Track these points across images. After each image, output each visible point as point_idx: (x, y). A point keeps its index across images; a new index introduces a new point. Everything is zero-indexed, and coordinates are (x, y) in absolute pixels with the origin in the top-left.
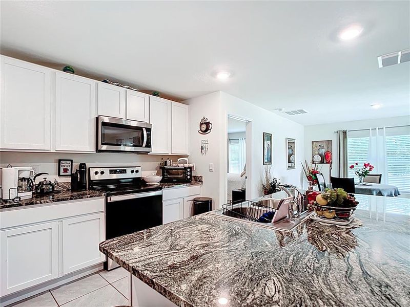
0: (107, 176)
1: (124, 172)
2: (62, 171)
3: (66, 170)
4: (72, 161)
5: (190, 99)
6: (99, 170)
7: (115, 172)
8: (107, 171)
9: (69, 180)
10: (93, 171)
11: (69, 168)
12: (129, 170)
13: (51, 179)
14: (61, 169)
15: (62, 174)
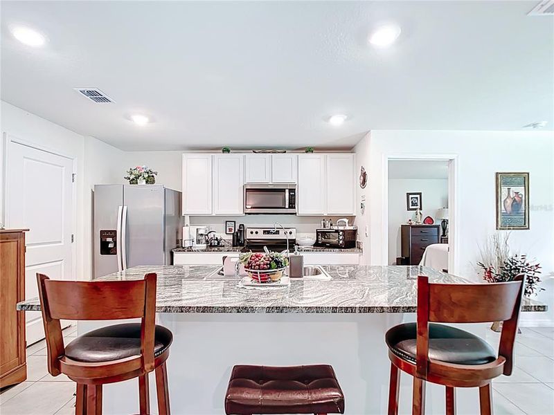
0: (261, 236)
1: (277, 233)
2: (228, 230)
3: (230, 230)
4: (235, 222)
5: (355, 145)
6: (254, 231)
7: (268, 232)
8: (261, 232)
9: (231, 237)
10: (249, 231)
11: (233, 228)
12: (282, 232)
13: (218, 236)
14: (228, 228)
15: (228, 232)
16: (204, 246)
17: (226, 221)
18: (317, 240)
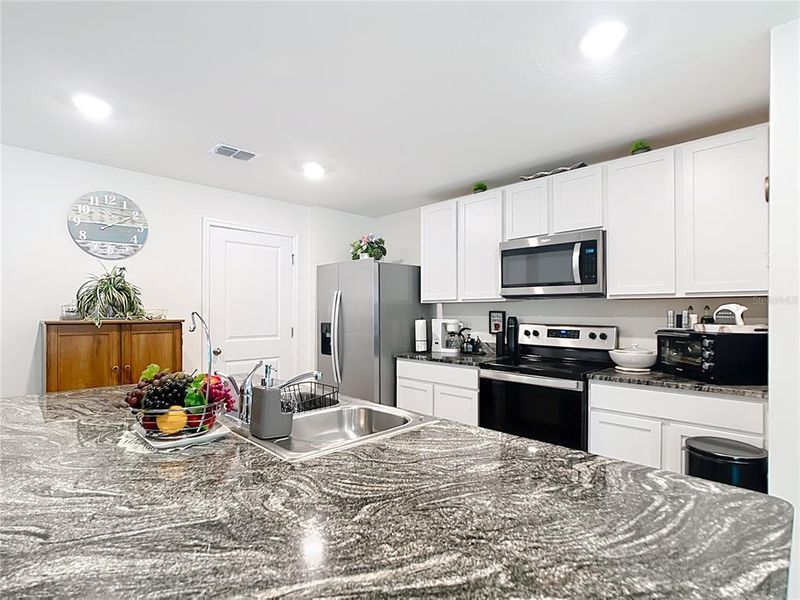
0: (544, 340)
1: (575, 335)
2: (493, 327)
3: (497, 326)
4: (504, 313)
7: (558, 334)
8: (543, 330)
9: (495, 339)
10: (522, 329)
11: (501, 324)
12: (584, 333)
13: (474, 335)
14: (493, 324)
15: (493, 331)
16: (453, 352)
17: (490, 312)
18: (659, 357)
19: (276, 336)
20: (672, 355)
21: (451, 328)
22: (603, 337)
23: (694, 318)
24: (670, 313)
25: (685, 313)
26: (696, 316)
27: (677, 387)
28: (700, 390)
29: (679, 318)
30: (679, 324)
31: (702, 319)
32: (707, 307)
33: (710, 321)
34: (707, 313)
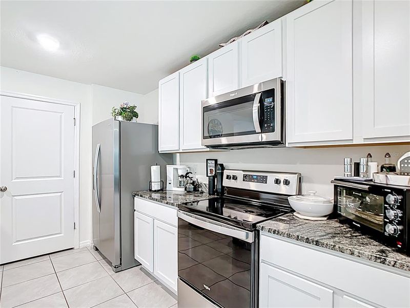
1: (264, 180)
2: (209, 172)
3: (211, 171)
4: (216, 160)
11: (214, 169)
14: (209, 169)
15: (209, 175)
17: (207, 160)
18: (336, 207)
19: (59, 177)
20: (350, 207)
21: (181, 173)
22: (287, 182)
23: (374, 167)
24: (347, 160)
25: (363, 161)
26: (376, 164)
27: (352, 254)
28: (383, 262)
29: (357, 166)
30: (357, 173)
31: (382, 168)
32: (388, 154)
33: (392, 169)
34: (387, 162)
